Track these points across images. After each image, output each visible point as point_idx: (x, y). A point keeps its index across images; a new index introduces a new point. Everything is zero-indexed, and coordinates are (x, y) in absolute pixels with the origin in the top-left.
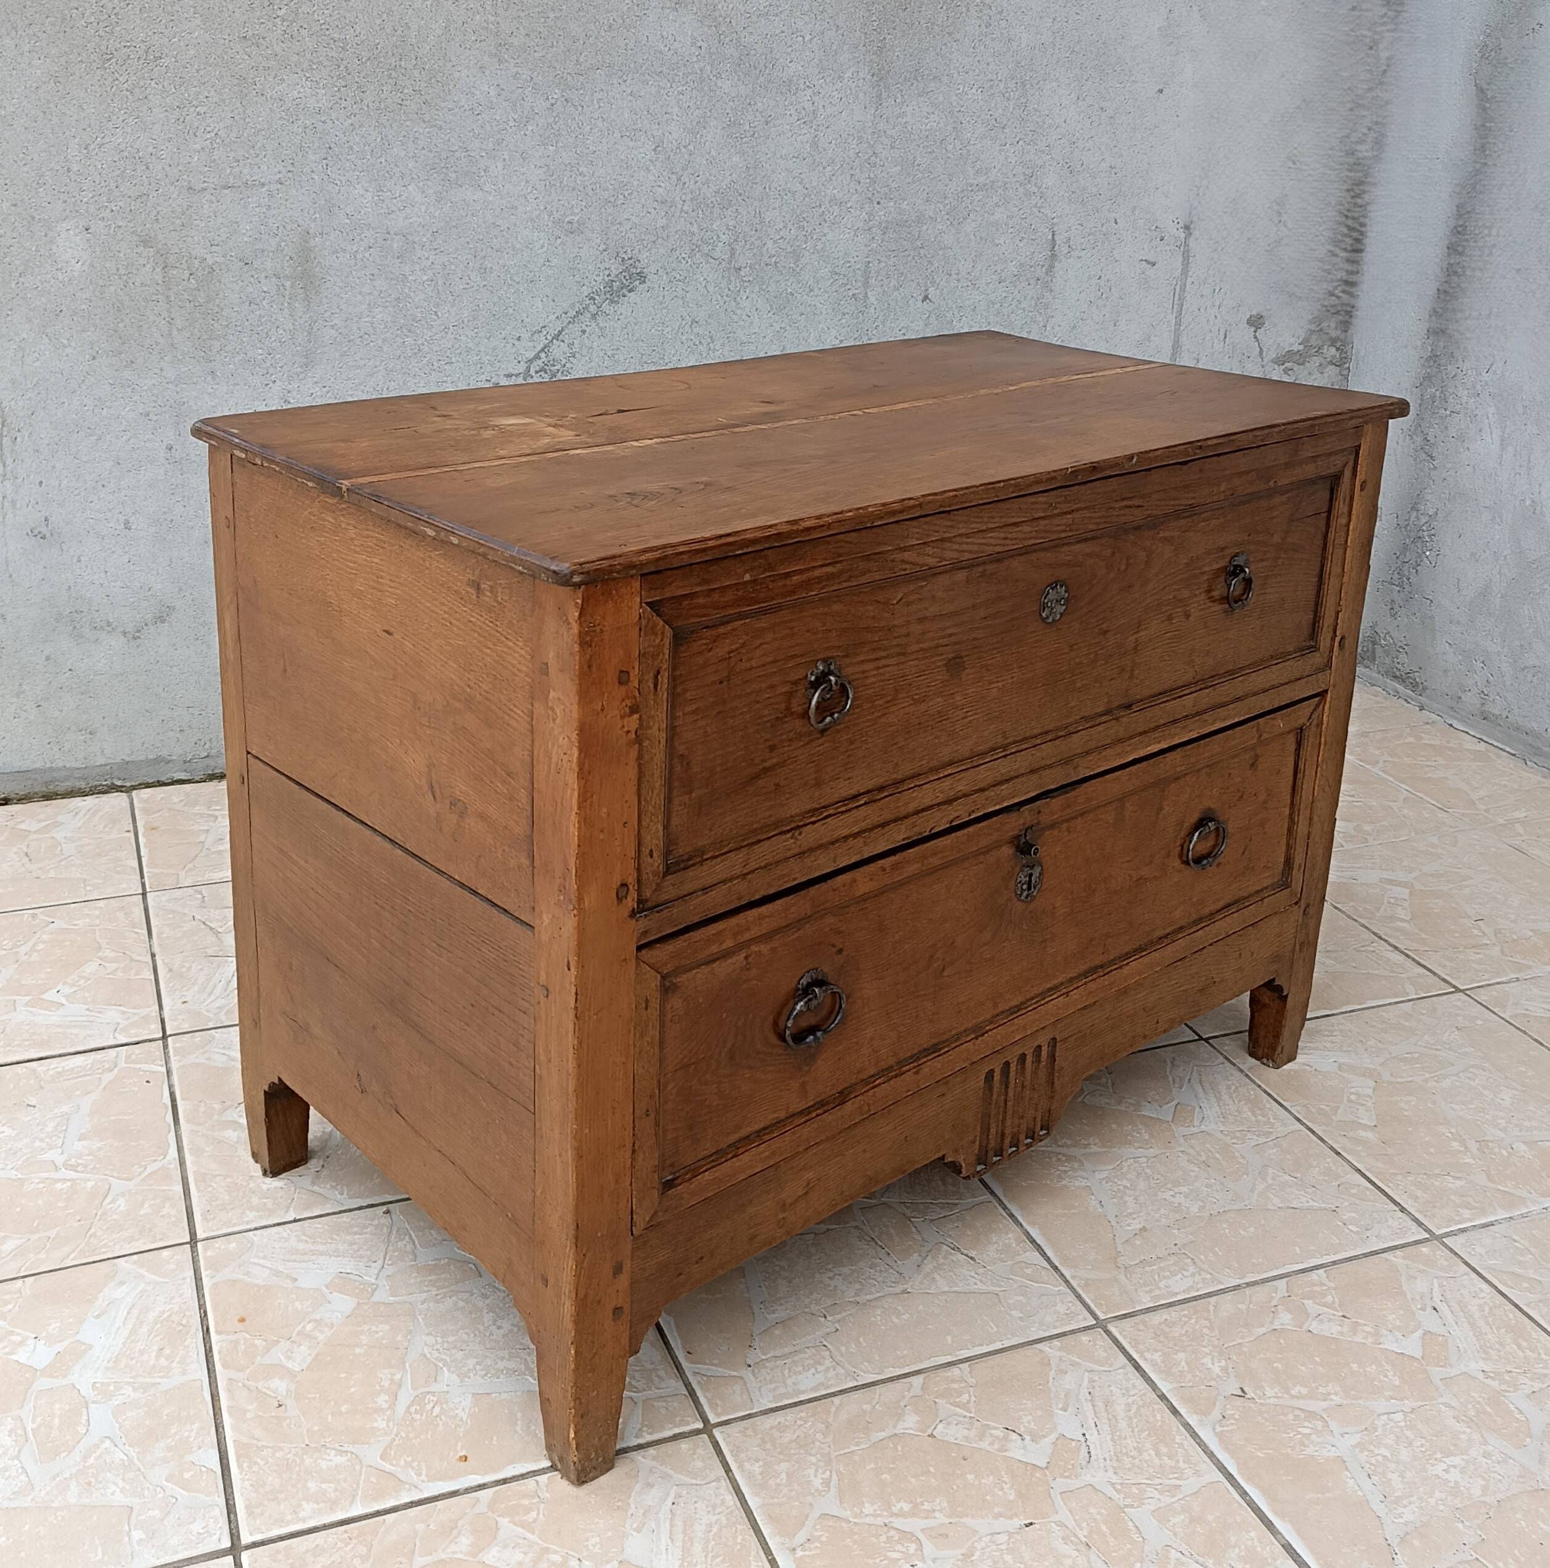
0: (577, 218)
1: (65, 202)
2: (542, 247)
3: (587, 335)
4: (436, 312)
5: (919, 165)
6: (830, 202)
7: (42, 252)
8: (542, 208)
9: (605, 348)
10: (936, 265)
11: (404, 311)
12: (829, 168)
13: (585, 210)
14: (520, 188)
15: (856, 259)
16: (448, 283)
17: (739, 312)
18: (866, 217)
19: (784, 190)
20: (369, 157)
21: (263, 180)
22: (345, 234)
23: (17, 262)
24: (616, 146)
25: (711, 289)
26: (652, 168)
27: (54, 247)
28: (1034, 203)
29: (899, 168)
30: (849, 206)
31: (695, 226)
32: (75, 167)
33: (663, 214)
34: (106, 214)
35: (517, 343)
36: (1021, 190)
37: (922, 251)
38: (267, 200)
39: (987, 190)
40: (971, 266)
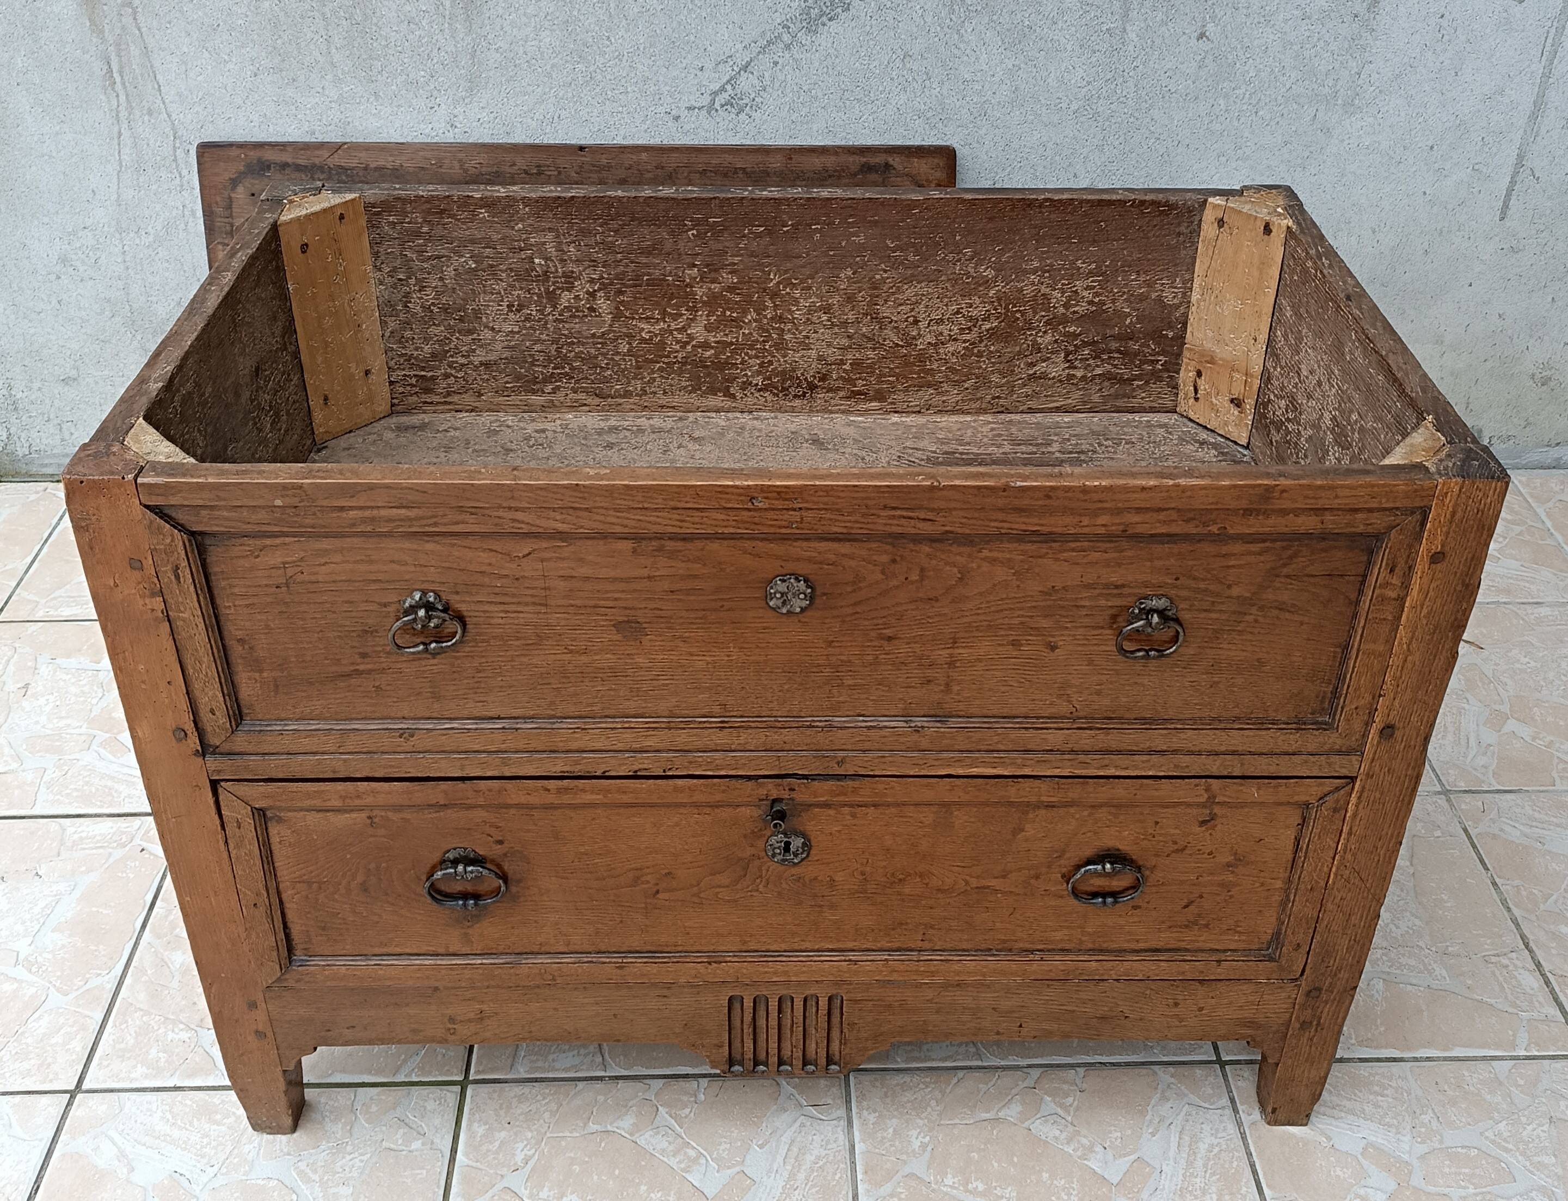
3: (779, 67)
4: (608, 38)
9: (800, 82)
11: (573, 35)
17: (962, 46)
25: (929, 19)
35: (699, 73)
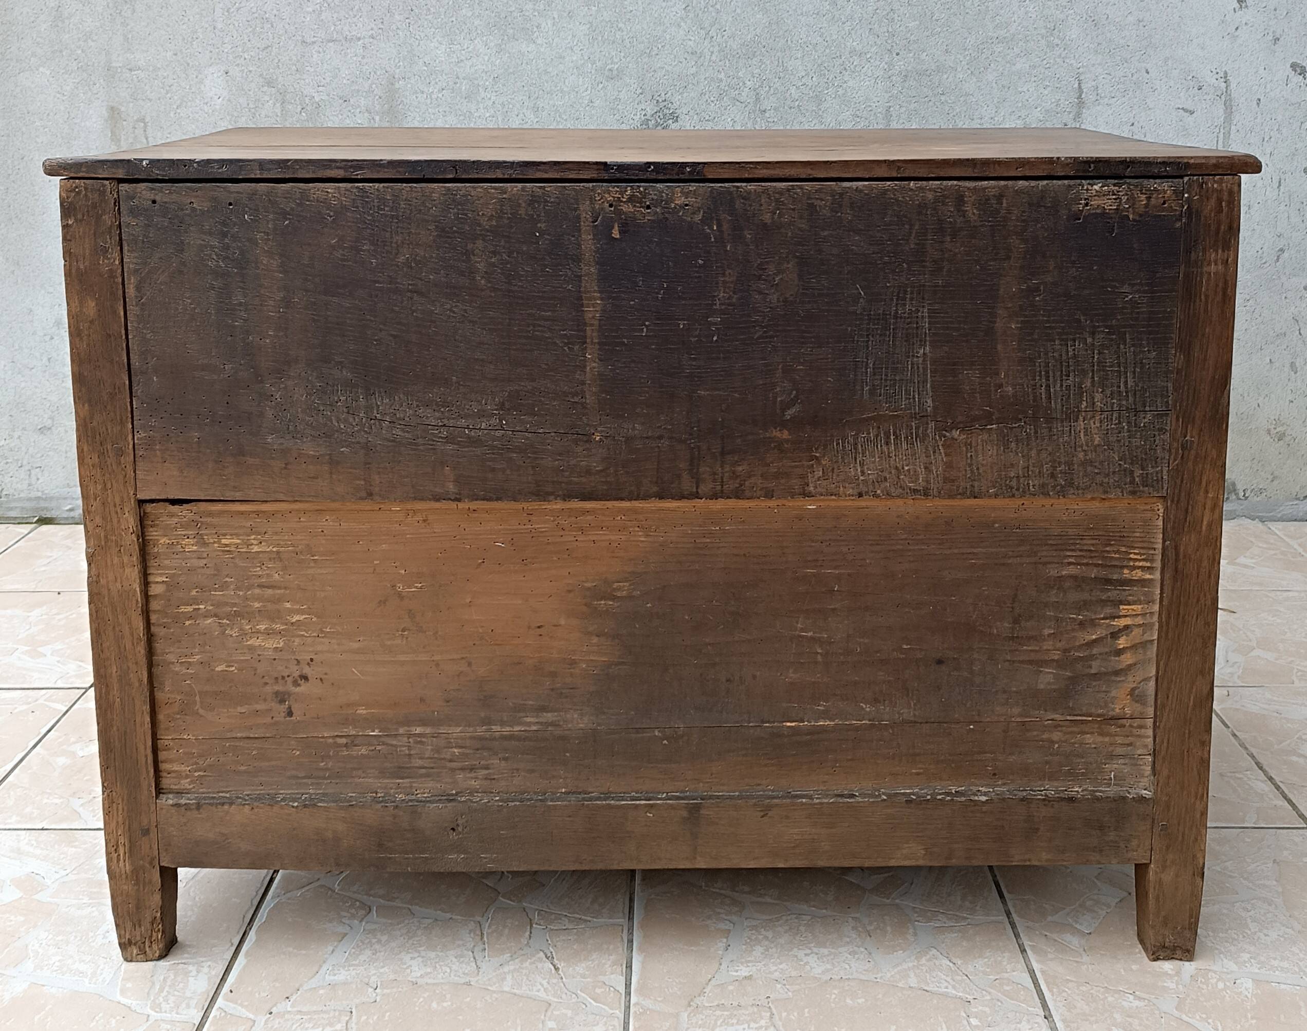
0: (616, 66)
1: (211, 52)
2: (587, 90)
5: (937, 20)
6: (850, 53)
7: (193, 90)
8: (586, 58)
10: (958, 110)
12: (849, 23)
13: (624, 60)
14: (567, 42)
15: (877, 104)
16: (506, 120)
18: (886, 67)
19: (805, 43)
20: (443, 17)
21: (359, 35)
22: (423, 78)
23: (176, 98)
24: (651, 6)
26: (682, 24)
27: (203, 86)
28: (1058, 53)
29: (917, 22)
30: (868, 56)
31: (723, 74)
32: (219, 26)
33: (693, 63)
34: (242, 61)
36: (1043, 42)
37: (943, 98)
38: (361, 51)
39: (1007, 42)
40: (993, 112)
